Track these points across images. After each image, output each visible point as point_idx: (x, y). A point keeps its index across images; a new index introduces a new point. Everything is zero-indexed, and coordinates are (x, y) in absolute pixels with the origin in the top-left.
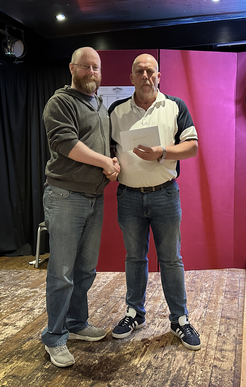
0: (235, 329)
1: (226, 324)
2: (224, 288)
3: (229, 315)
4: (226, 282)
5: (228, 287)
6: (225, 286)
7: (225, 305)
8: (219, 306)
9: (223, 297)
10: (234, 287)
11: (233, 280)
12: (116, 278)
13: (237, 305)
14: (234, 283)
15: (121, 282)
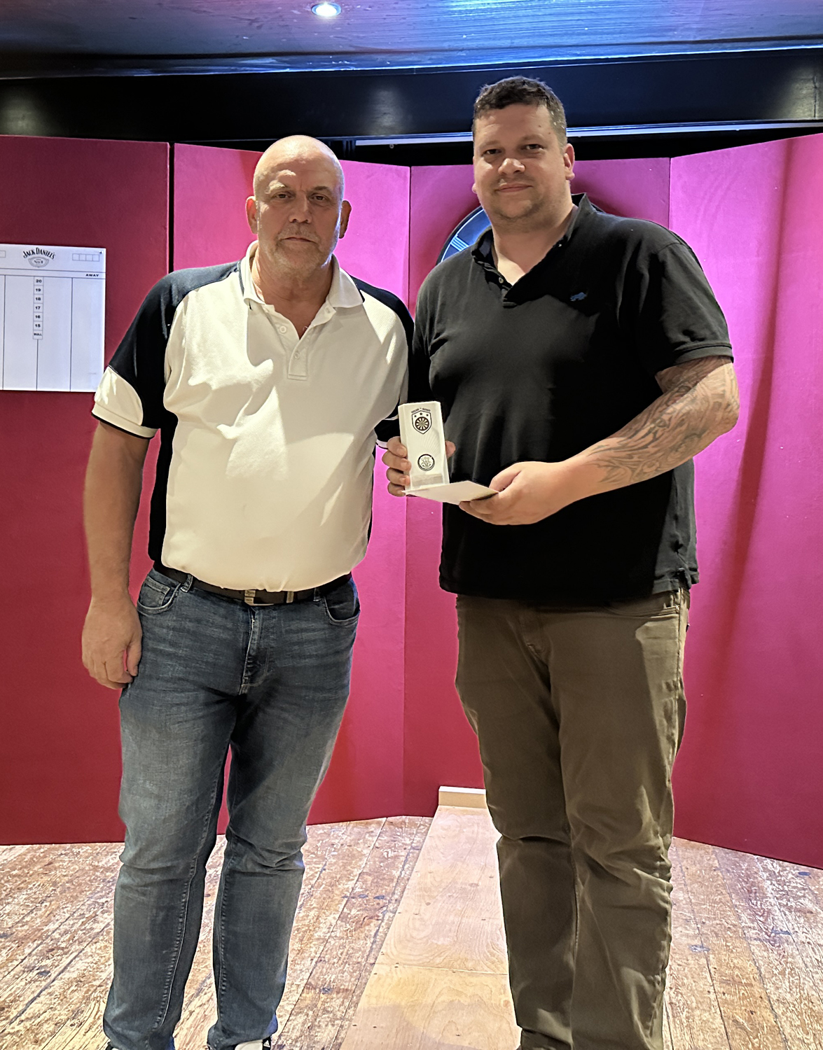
0: (333, 1025)
1: (312, 1010)
2: (351, 884)
3: (334, 977)
4: (364, 865)
5: (365, 882)
6: (356, 878)
7: (333, 942)
8: (313, 950)
9: (337, 916)
10: (381, 880)
11: (389, 856)
12: (10, 866)
13: (369, 945)
14: (388, 866)
15: (24, 879)
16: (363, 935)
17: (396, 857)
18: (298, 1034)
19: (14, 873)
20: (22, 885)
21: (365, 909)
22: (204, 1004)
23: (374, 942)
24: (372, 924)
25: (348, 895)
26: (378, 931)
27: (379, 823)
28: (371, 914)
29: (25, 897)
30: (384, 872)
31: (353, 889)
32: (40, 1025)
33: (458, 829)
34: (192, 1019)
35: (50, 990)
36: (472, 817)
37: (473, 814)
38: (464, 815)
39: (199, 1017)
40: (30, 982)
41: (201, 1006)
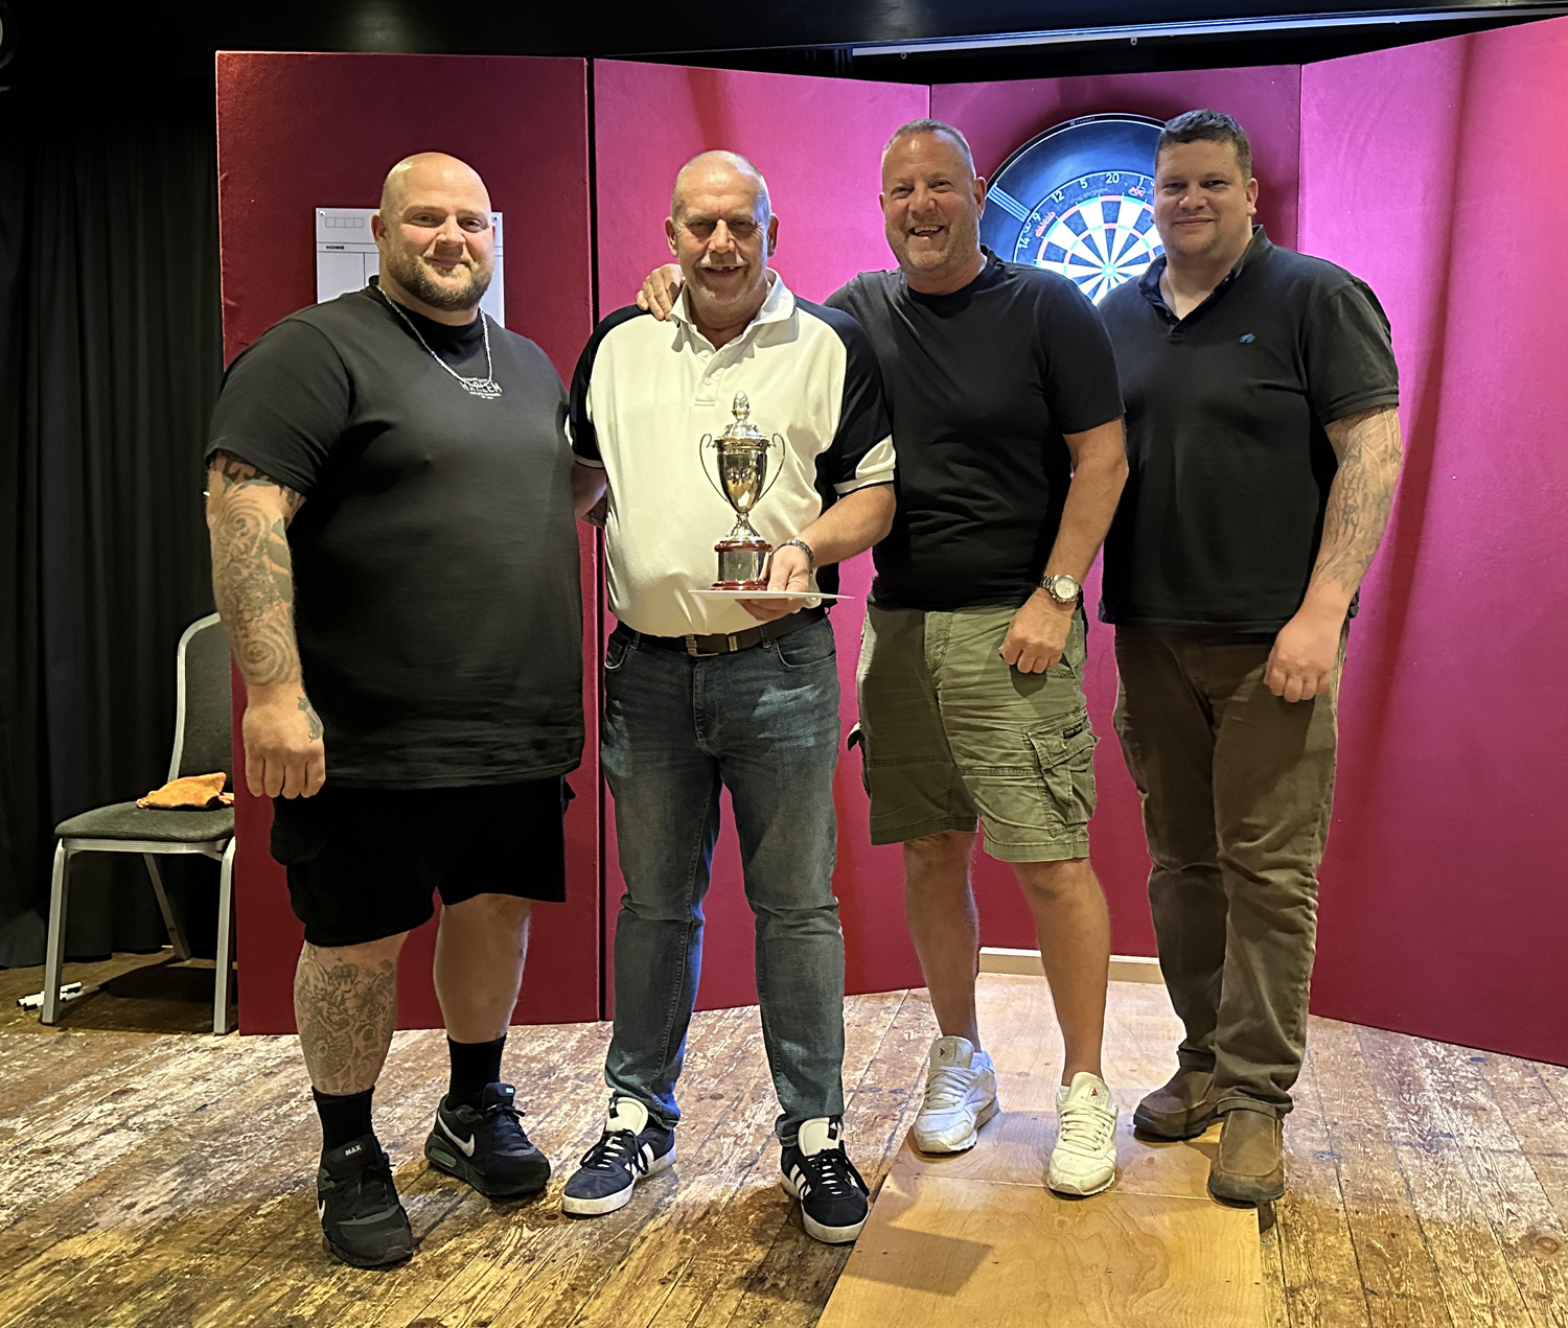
2: (859, 1075)
4: (876, 1051)
5: (878, 1072)
6: (866, 1067)
10: (900, 1068)
11: (911, 1038)
12: (402, 1057)
13: (882, 1151)
14: (908, 1051)
15: (419, 1074)
16: (873, 1140)
17: (922, 1039)
18: (786, 1264)
19: (407, 1065)
20: (417, 1082)
21: (877, 1106)
22: (661, 1228)
23: (888, 1148)
24: (886, 1126)
25: (855, 1088)
26: (894, 1133)
27: (898, 996)
28: (885, 1112)
29: (421, 1096)
30: (904, 1058)
31: (861, 1080)
32: (444, 1255)
33: (1005, 1002)
34: (644, 1246)
35: (457, 1213)
36: (1024, 986)
37: (1026, 982)
38: (1013, 985)
39: (654, 1244)
40: (429, 1204)
41: (655, 1231)
